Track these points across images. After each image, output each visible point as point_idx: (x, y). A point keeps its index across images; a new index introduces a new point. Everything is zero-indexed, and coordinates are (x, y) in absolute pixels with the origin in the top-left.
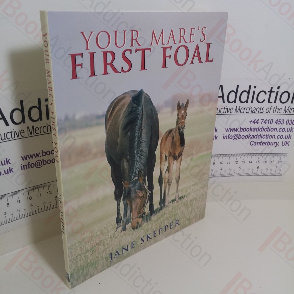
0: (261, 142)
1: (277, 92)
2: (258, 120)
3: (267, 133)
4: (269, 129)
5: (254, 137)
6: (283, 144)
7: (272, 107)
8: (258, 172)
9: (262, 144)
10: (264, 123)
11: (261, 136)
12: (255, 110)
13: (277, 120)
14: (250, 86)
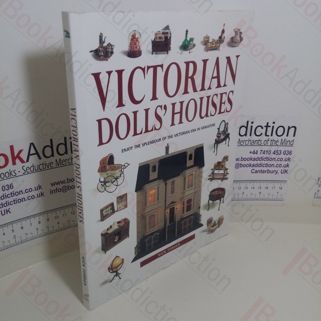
0: (261, 170)
1: (273, 127)
2: (257, 151)
3: (266, 162)
4: (267, 159)
5: (254, 166)
6: (282, 172)
7: (269, 140)
8: (261, 197)
9: (263, 172)
10: (263, 153)
11: (261, 165)
12: (254, 142)
13: (275, 151)
14: (248, 122)
